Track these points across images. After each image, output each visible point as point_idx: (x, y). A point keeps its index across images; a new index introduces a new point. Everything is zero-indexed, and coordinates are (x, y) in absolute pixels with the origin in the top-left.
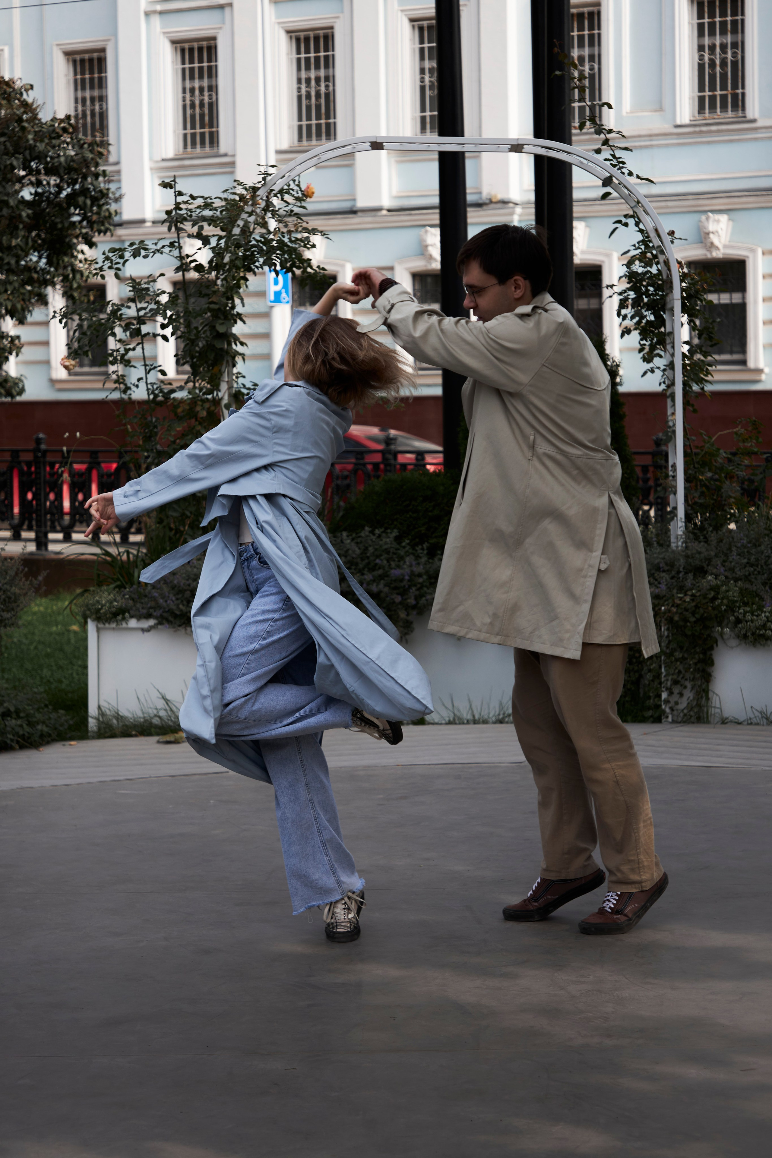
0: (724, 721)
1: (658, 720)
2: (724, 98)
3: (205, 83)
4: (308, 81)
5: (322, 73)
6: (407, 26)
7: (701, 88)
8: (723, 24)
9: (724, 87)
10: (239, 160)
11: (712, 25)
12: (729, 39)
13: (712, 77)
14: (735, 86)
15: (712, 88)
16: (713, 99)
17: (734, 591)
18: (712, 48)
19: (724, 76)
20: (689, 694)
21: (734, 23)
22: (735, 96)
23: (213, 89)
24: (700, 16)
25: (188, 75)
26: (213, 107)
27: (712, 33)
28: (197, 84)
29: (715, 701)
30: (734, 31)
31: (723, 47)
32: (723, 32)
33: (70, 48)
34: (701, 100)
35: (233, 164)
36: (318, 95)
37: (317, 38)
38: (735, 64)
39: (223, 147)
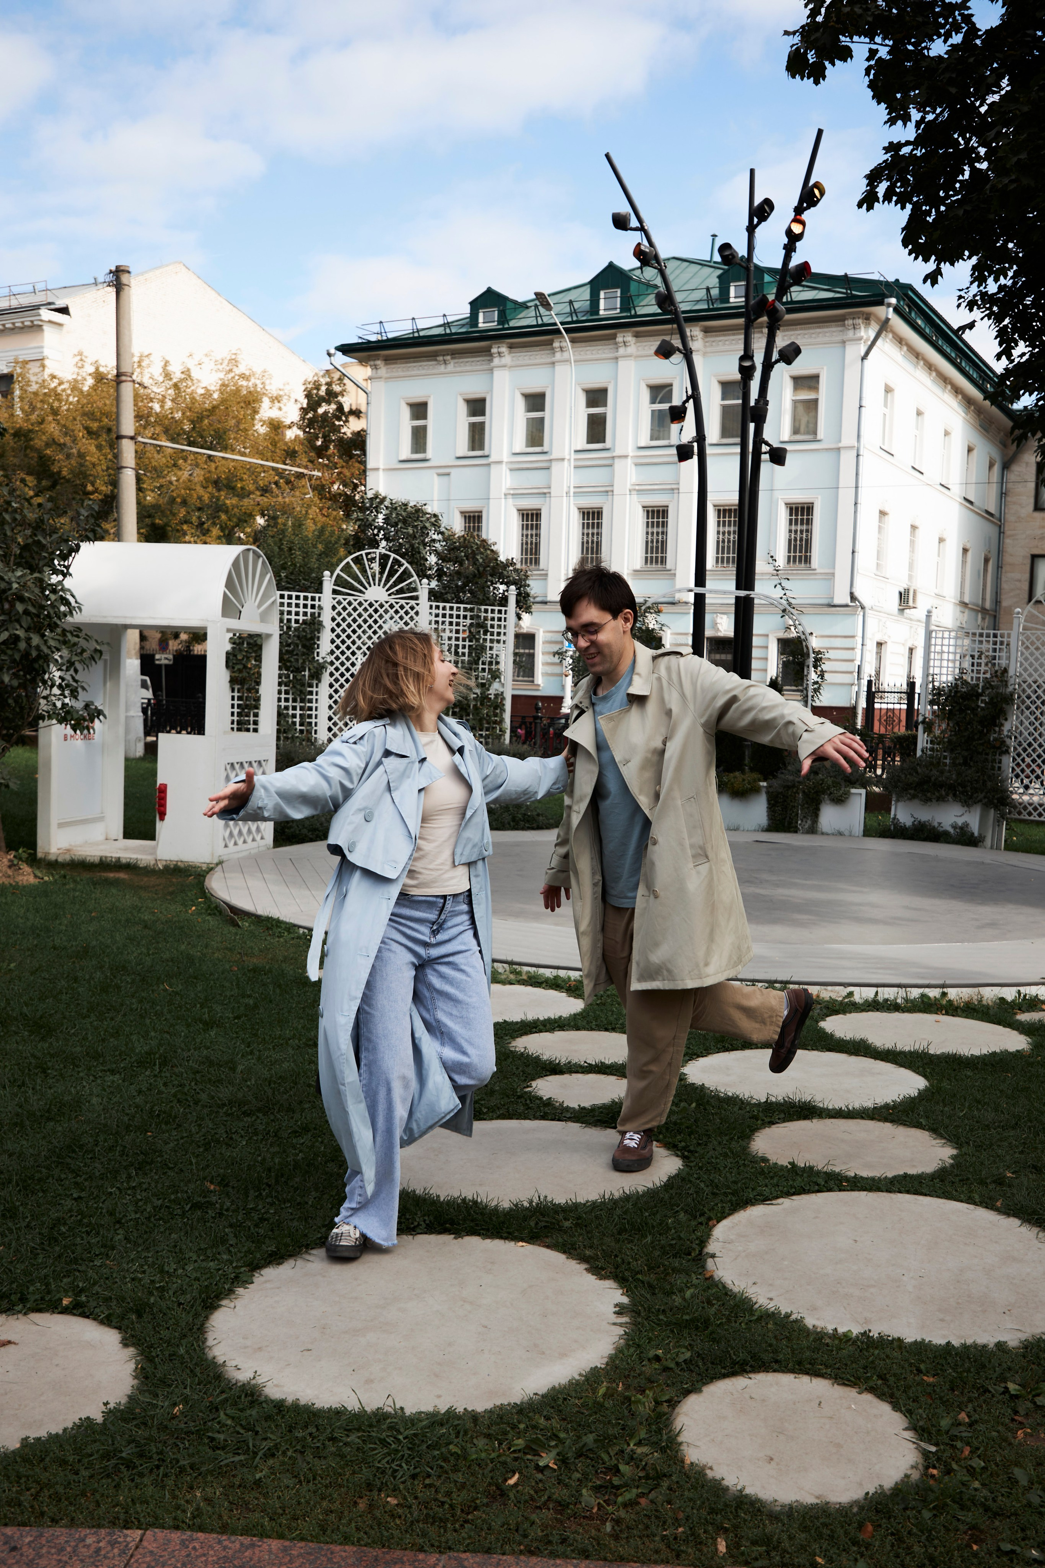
0: (823, 834)
1: (796, 832)
2: (800, 557)
3: (534, 532)
4: (588, 534)
5: (595, 531)
6: (641, 510)
7: (789, 551)
8: (802, 520)
9: (801, 552)
10: (550, 573)
11: (796, 520)
12: (805, 527)
13: (795, 546)
14: (806, 552)
15: (795, 552)
16: (795, 557)
17: (830, 781)
18: (796, 531)
19: (801, 546)
20: (809, 822)
21: (808, 520)
22: (806, 557)
23: (538, 535)
24: (791, 515)
25: (525, 527)
26: (537, 545)
27: (796, 524)
28: (529, 532)
29: (820, 826)
30: (808, 524)
31: (802, 532)
32: (802, 524)
33: (463, 510)
34: (789, 557)
35: (546, 575)
36: (593, 542)
37: (593, 513)
38: (807, 540)
39: (542, 566)
